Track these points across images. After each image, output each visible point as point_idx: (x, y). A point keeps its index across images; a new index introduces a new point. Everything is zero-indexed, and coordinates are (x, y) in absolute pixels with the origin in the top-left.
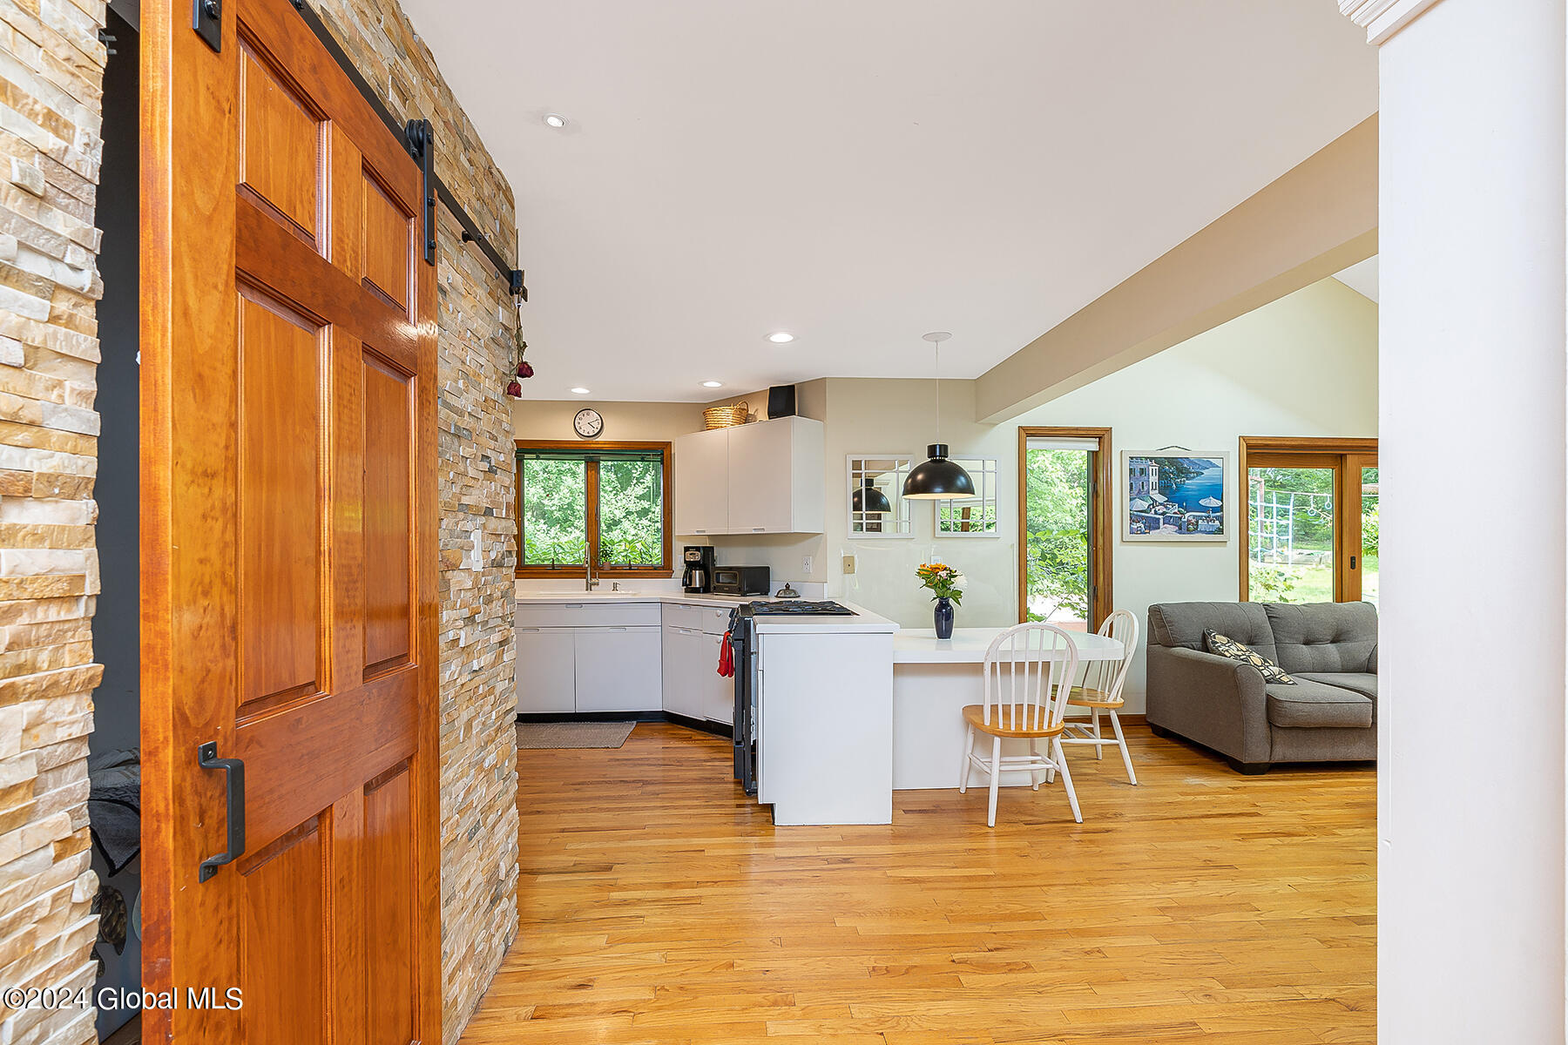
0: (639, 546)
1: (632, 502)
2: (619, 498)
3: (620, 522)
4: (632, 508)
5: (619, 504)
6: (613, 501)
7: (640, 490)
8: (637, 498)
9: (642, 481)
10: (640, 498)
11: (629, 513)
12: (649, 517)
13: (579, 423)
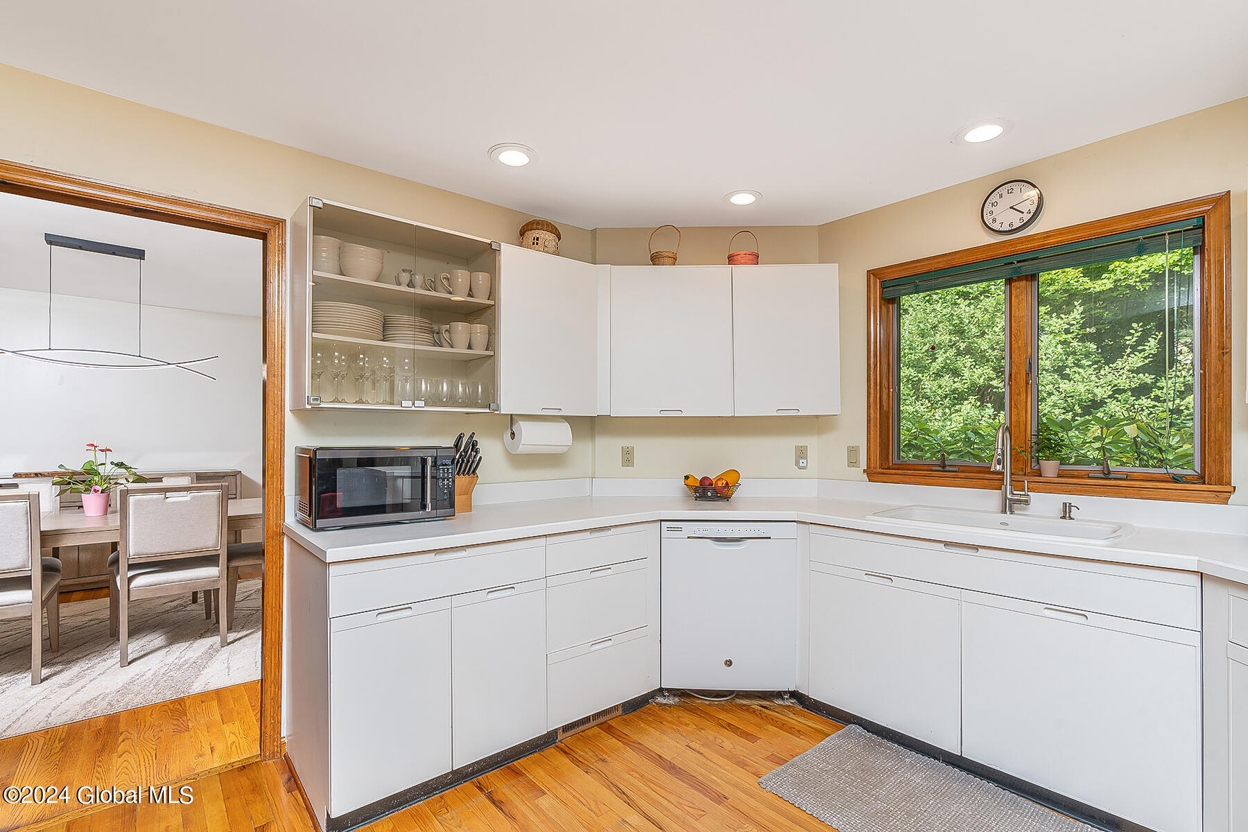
0: (1131, 431)
1: (1124, 376)
2: (1102, 372)
3: (1102, 403)
4: (1123, 383)
5: (1102, 381)
6: (1093, 377)
7: (1136, 361)
8: (1133, 372)
9: (1140, 348)
10: (1137, 371)
11: (1118, 391)
12: (1152, 395)
13: (991, 213)
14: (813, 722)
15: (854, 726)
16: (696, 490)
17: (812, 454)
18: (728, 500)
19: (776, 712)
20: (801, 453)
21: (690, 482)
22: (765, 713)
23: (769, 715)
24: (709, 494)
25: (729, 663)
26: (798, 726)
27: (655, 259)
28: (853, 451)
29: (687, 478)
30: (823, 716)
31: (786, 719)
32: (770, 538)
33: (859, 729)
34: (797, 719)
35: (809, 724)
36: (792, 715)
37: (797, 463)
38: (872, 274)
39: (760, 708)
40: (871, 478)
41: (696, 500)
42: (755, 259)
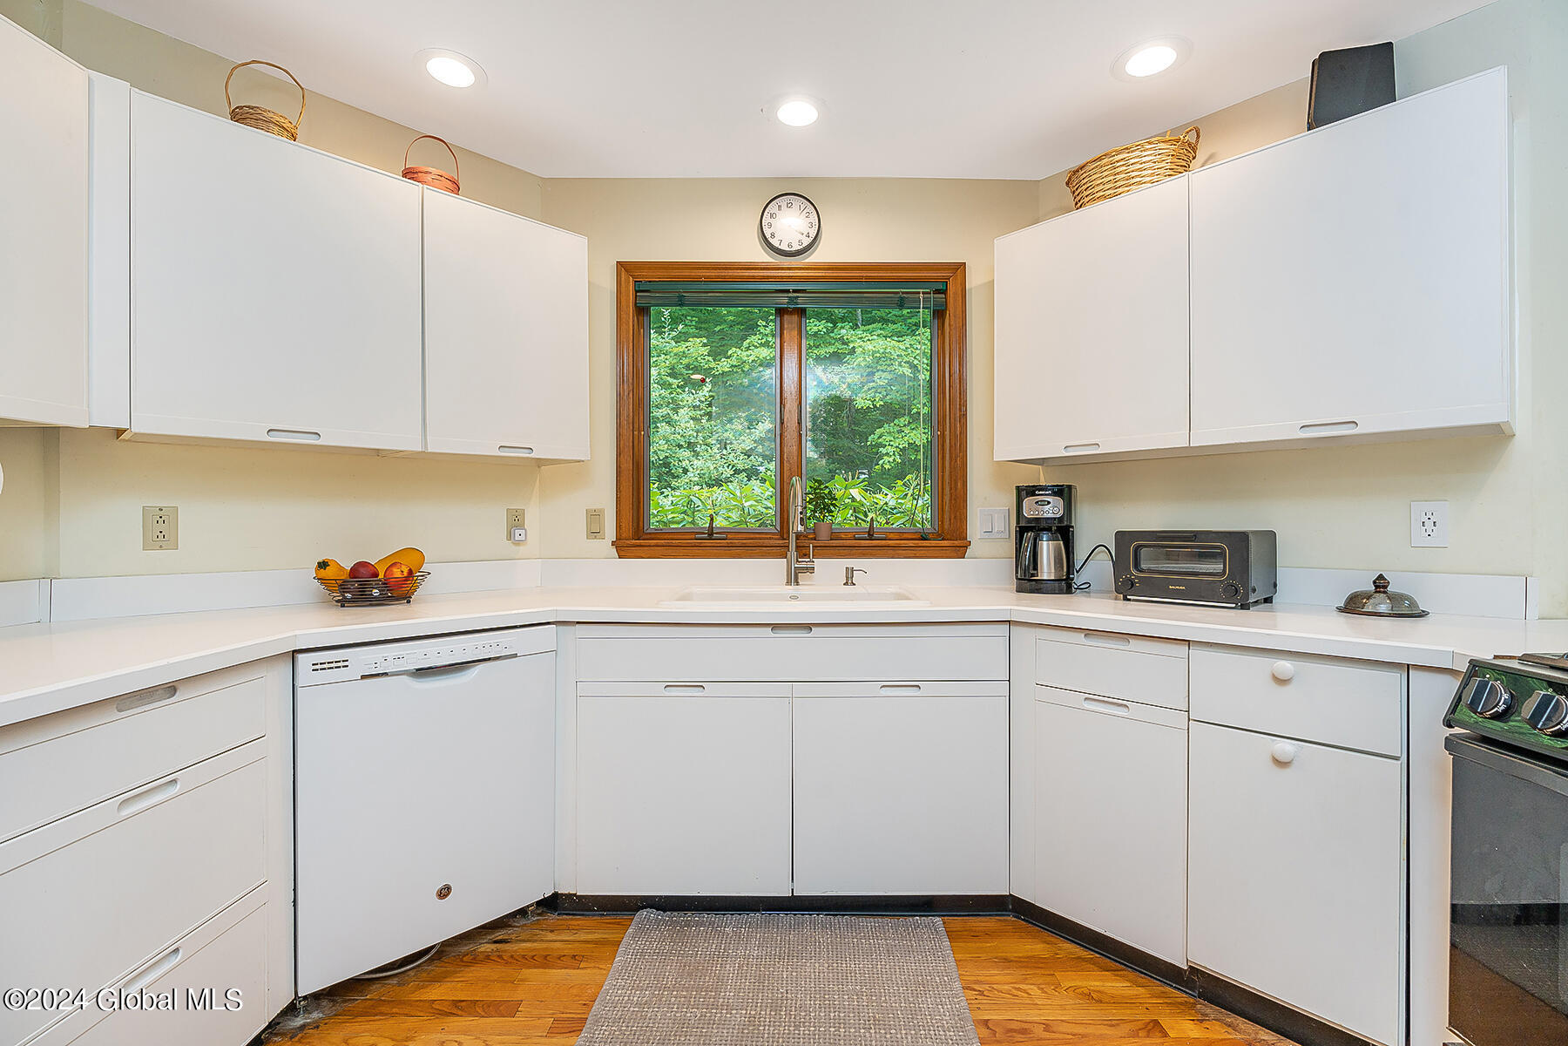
13: (770, 225)
14: (586, 930)
15: (644, 912)
16: (343, 587)
17: (531, 520)
18: (409, 602)
19: (524, 941)
20: (516, 521)
21: (329, 573)
22: (505, 951)
23: (516, 951)
24: (376, 592)
25: (444, 892)
26: (568, 949)
27: (241, 115)
28: (594, 516)
29: (323, 565)
30: (594, 915)
31: (545, 945)
32: (515, 656)
33: (651, 914)
34: (559, 938)
35: (582, 939)
36: (551, 936)
37: (510, 536)
38: (623, 267)
39: (494, 946)
40: (622, 553)
41: (343, 606)
42: (455, 188)
